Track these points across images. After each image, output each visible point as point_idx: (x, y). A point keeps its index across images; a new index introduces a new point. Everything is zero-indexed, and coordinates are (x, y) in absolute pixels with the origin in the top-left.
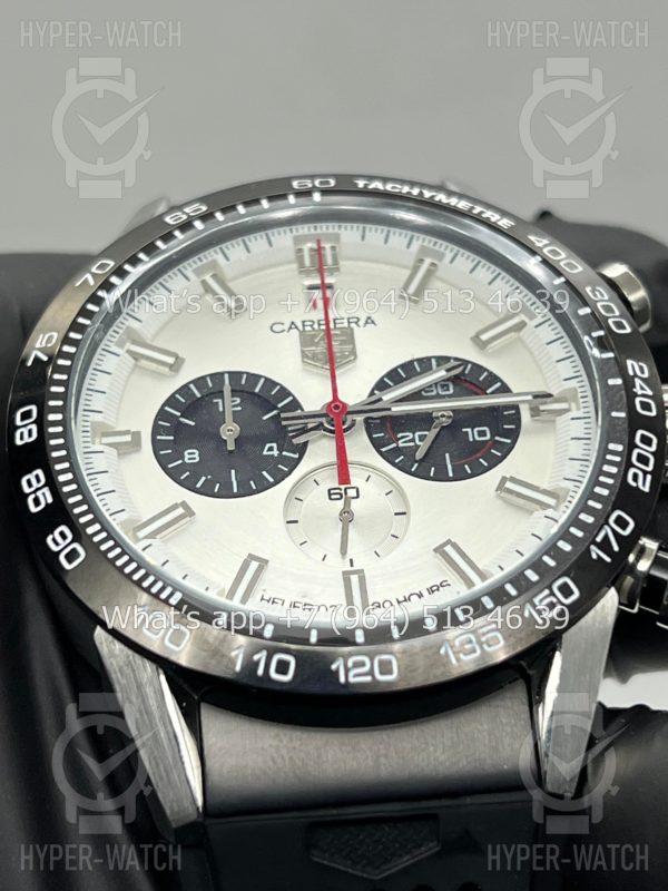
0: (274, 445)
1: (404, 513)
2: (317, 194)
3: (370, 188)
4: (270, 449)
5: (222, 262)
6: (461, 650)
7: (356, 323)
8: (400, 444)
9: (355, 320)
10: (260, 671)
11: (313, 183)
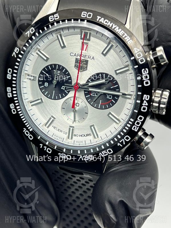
1: (87, 113)
2: (86, 21)
3: (100, 21)
4: (63, 88)
5: (62, 33)
6: (84, 158)
7: (90, 58)
8: (91, 95)
9: (90, 57)
10: (45, 150)
11: (87, 14)
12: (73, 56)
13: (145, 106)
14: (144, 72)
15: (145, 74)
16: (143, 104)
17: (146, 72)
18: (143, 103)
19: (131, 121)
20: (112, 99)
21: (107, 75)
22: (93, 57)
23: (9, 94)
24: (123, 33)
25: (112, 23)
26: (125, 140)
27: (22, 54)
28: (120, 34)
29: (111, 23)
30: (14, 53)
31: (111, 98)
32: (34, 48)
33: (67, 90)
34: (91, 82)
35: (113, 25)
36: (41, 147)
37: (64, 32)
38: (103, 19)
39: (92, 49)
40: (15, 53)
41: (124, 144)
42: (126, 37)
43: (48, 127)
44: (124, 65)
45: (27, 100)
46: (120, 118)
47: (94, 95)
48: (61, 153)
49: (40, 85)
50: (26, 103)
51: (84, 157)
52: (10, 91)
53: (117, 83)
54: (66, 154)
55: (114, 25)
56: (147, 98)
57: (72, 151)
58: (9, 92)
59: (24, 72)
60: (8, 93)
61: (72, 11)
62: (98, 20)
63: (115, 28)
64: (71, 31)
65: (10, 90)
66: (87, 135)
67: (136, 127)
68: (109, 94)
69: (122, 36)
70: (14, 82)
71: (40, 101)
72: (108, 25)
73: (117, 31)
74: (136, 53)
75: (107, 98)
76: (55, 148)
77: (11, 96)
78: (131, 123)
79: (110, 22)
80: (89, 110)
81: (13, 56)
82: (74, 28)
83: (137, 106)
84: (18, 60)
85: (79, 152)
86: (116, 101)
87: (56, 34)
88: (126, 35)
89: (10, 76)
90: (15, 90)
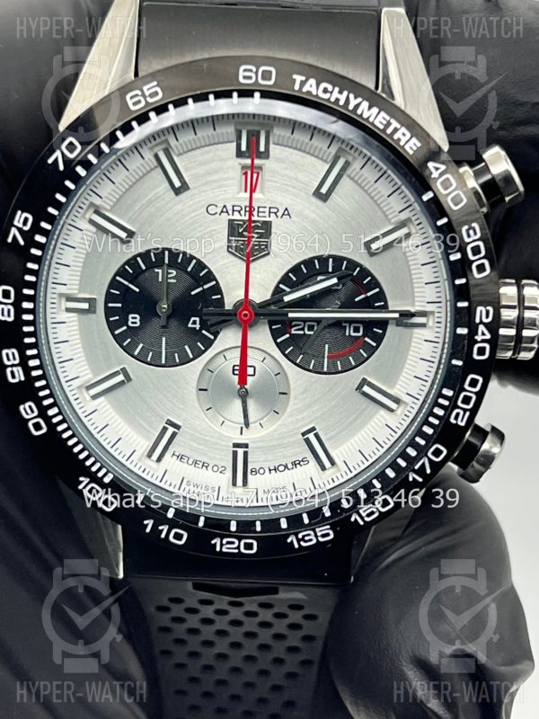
0: (197, 319)
1: (287, 394)
2: (257, 95)
3: (304, 90)
4: (194, 323)
5: (173, 142)
6: (303, 539)
7: (276, 213)
8: (293, 332)
9: (276, 210)
10: (163, 536)
11: (257, 73)
12: (216, 213)
13: (483, 341)
14: (469, 236)
15: (474, 241)
16: (476, 337)
17: (475, 233)
18: (477, 334)
19: (445, 397)
20: (364, 336)
21: (338, 260)
22: (286, 209)
23: (12, 373)
24: (384, 118)
25: (345, 93)
26: (430, 460)
27: (45, 233)
28: (377, 123)
29: (341, 92)
30: (14, 231)
31: (360, 334)
32: (82, 205)
33: (212, 329)
34: (290, 293)
35: (348, 98)
36: (148, 530)
37: (181, 140)
38: (312, 81)
39: (278, 185)
40: (20, 230)
41: (428, 471)
42: (396, 130)
43: (159, 460)
44: (393, 221)
45: (76, 383)
46: (398, 392)
47: (302, 332)
48: (222, 537)
49: (112, 327)
50: (74, 392)
51: (300, 536)
52: (17, 362)
53: (375, 283)
54: (240, 539)
55: (352, 96)
56: (487, 317)
57: (258, 523)
58: (13, 366)
59: (54, 291)
60: (9, 370)
61: (202, 67)
62: (297, 87)
63: (357, 106)
64: (205, 133)
65: (14, 359)
66: (294, 464)
67: (462, 413)
68: (351, 321)
69: (384, 131)
70: (26, 329)
71: (121, 378)
72: (333, 100)
73: (365, 116)
74: (436, 179)
75: (347, 334)
76: (201, 524)
77: (23, 379)
78: (446, 403)
79: (337, 89)
80: (291, 382)
81: (10, 240)
82: (214, 121)
83: (460, 346)
84: (35, 251)
85: (284, 524)
86: (379, 339)
87: (151, 148)
88: (395, 124)
89: (9, 311)
90: (33, 357)
